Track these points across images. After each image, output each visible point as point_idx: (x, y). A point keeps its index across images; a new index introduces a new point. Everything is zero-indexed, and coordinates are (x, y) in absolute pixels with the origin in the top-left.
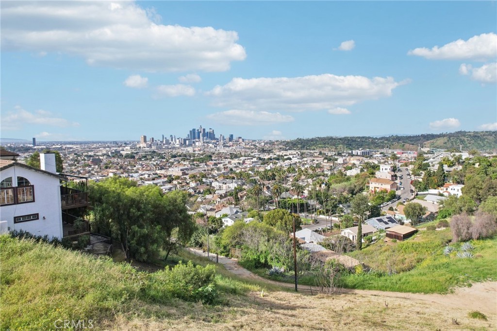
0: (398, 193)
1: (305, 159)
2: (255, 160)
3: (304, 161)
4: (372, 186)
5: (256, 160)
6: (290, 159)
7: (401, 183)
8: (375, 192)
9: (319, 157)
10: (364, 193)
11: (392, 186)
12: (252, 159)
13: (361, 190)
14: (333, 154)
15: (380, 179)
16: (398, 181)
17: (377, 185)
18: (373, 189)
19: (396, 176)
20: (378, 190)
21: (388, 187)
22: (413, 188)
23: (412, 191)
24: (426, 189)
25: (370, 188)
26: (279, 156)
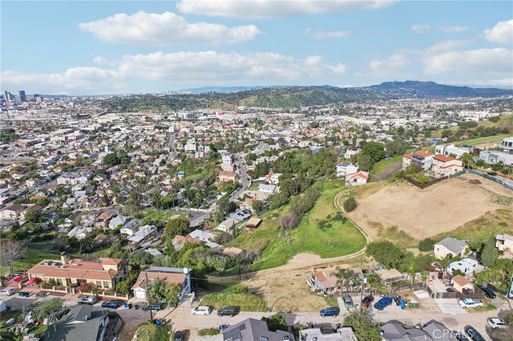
0: (240, 181)
1: (134, 128)
2: (77, 133)
3: (134, 132)
4: (222, 177)
5: (80, 134)
6: (118, 130)
7: (240, 172)
8: (224, 182)
9: (148, 125)
10: (216, 183)
11: (236, 177)
12: (72, 132)
13: (214, 181)
14: (160, 119)
15: (226, 172)
16: (237, 171)
17: (225, 177)
18: (222, 180)
19: (235, 166)
20: (226, 181)
21: (233, 178)
22: (250, 177)
23: (249, 179)
24: (257, 178)
25: (220, 180)
26: (103, 124)
